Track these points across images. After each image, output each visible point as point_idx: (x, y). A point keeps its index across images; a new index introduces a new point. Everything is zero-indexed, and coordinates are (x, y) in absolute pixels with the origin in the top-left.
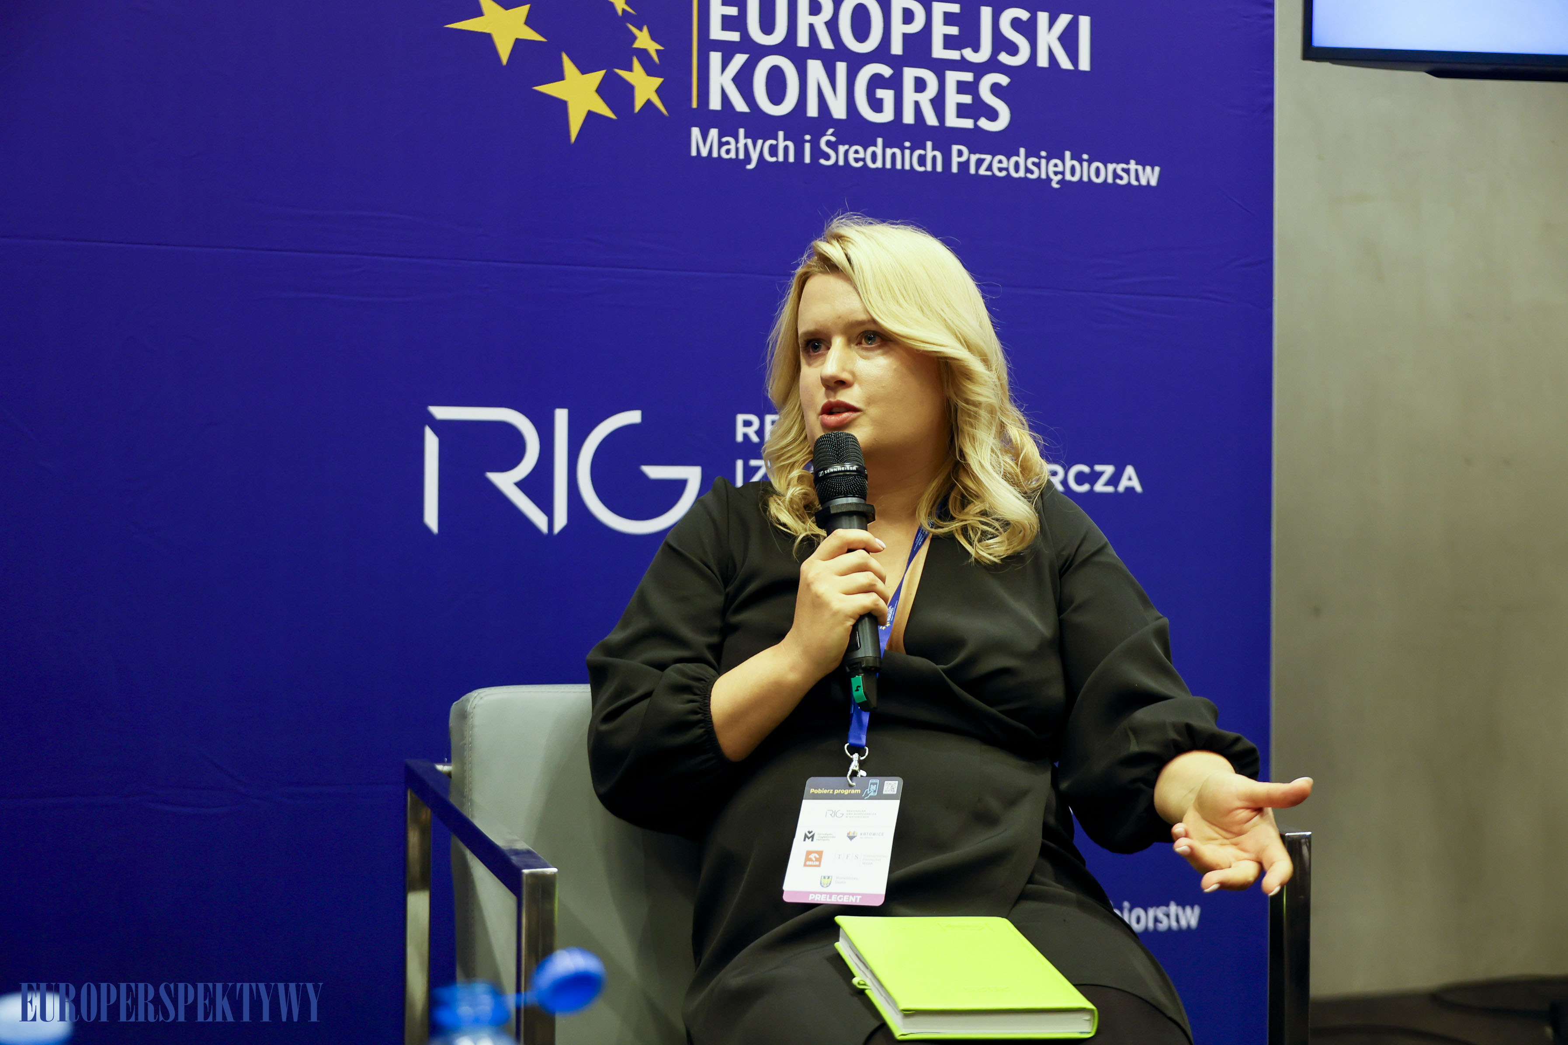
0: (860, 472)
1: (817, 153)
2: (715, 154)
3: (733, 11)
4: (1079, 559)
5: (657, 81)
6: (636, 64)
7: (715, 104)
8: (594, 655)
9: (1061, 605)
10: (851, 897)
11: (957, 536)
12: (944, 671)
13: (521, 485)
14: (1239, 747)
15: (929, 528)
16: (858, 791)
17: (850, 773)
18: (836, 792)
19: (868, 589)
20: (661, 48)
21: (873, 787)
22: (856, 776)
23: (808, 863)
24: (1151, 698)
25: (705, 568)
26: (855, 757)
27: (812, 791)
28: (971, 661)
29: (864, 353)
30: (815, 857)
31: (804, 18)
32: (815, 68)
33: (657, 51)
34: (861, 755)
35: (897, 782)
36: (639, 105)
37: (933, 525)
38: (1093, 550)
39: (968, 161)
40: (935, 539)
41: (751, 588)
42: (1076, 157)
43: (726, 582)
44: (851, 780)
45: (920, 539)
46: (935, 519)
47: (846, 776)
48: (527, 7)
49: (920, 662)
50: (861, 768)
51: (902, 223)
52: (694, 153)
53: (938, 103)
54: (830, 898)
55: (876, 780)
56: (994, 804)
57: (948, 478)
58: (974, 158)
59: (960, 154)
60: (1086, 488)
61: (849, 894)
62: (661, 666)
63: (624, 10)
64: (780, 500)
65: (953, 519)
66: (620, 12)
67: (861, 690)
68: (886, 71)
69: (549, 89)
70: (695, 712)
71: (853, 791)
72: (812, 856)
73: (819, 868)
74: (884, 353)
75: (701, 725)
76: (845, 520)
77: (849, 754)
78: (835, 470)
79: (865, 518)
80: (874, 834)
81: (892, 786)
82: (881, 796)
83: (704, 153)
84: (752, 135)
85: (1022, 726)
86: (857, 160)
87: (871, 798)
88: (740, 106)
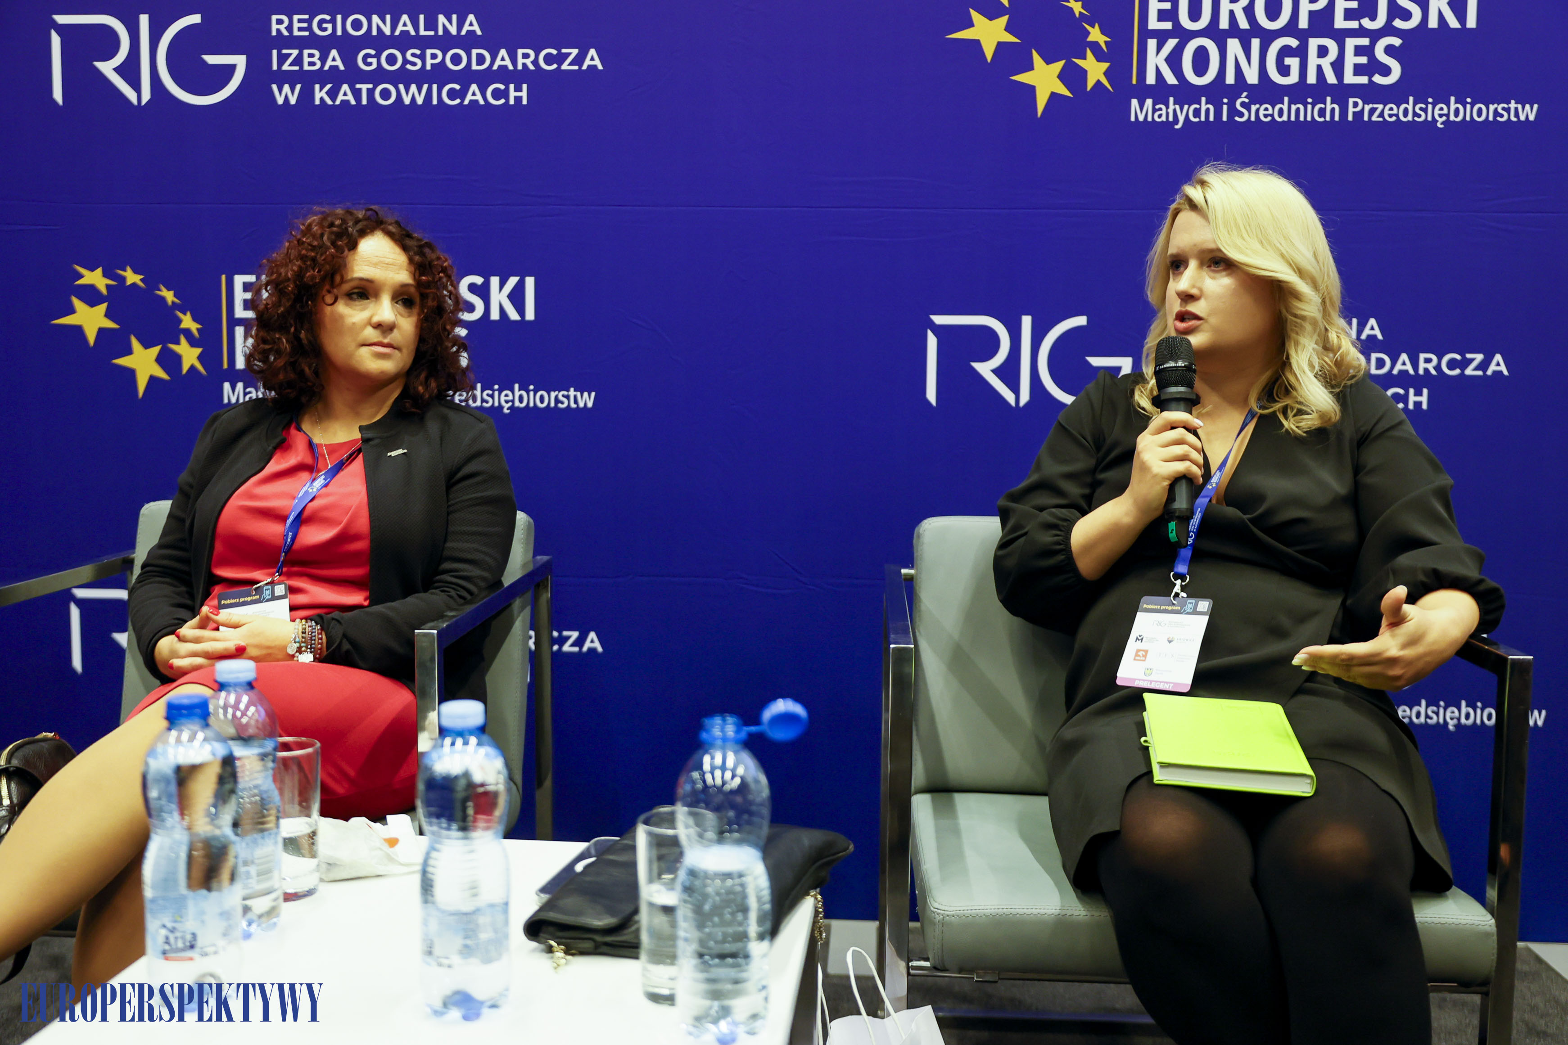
0: (1188, 368)
1: (1233, 112)
2: (1150, 119)
3: (1167, 6)
4: (1374, 434)
5: (1105, 66)
6: (1089, 53)
7: (1151, 79)
8: (1002, 502)
9: (1357, 470)
10: (1166, 684)
11: (1278, 413)
12: (1250, 520)
13: (995, 371)
14: (1482, 587)
15: (1257, 410)
16: (1179, 608)
17: (1173, 594)
18: (1163, 607)
19: (1183, 458)
20: (1109, 40)
21: (1190, 606)
22: (1178, 597)
23: (1137, 658)
24: (1418, 543)
25: (1082, 439)
26: (1178, 582)
27: (1145, 606)
28: (1269, 513)
29: (1212, 274)
30: (1142, 654)
31: (1225, 6)
32: (1234, 46)
33: (1106, 42)
34: (1183, 581)
35: (1208, 603)
36: (1090, 84)
37: (1261, 408)
38: (1388, 426)
39: (1363, 110)
40: (1262, 417)
41: (1113, 455)
42: (1461, 101)
43: (1098, 448)
44: (1174, 600)
45: (1249, 418)
46: (1264, 403)
47: (1170, 596)
48: (1007, 17)
49: (1232, 512)
50: (1182, 591)
51: (1261, 168)
52: (1133, 119)
53: (1338, 66)
54: (1151, 684)
55: (1193, 601)
56: (1285, 621)
57: (1277, 372)
58: (1367, 108)
59: (1356, 105)
60: (1457, 372)
61: (1165, 682)
62: (1042, 509)
63: (1080, 13)
64: (1143, 387)
65: (1276, 401)
66: (1077, 15)
67: (1174, 532)
68: (1294, 43)
69: (1022, 78)
70: (1058, 543)
71: (1175, 608)
72: (1140, 653)
73: (1144, 662)
74: (1228, 275)
75: (1064, 552)
76: (1174, 405)
77: (1173, 580)
78: (1171, 365)
79: (1191, 403)
80: (1187, 640)
81: (1204, 605)
82: (1195, 612)
83: (1141, 118)
84: (1180, 102)
85: (1314, 562)
86: (1266, 116)
87: (1188, 613)
88: (1171, 79)
